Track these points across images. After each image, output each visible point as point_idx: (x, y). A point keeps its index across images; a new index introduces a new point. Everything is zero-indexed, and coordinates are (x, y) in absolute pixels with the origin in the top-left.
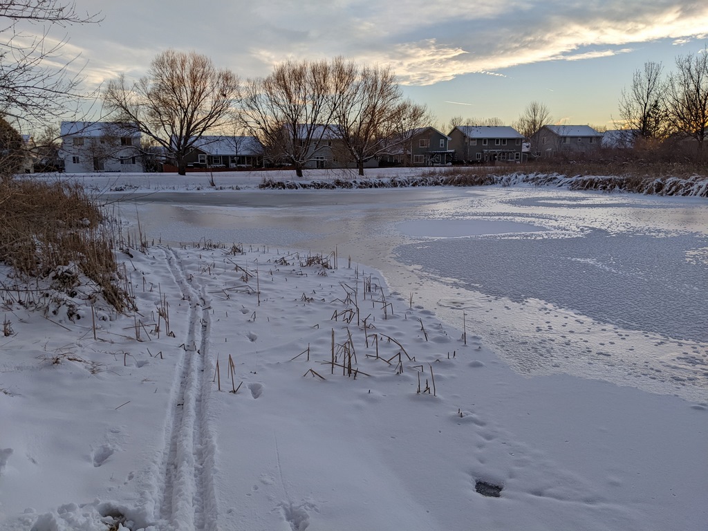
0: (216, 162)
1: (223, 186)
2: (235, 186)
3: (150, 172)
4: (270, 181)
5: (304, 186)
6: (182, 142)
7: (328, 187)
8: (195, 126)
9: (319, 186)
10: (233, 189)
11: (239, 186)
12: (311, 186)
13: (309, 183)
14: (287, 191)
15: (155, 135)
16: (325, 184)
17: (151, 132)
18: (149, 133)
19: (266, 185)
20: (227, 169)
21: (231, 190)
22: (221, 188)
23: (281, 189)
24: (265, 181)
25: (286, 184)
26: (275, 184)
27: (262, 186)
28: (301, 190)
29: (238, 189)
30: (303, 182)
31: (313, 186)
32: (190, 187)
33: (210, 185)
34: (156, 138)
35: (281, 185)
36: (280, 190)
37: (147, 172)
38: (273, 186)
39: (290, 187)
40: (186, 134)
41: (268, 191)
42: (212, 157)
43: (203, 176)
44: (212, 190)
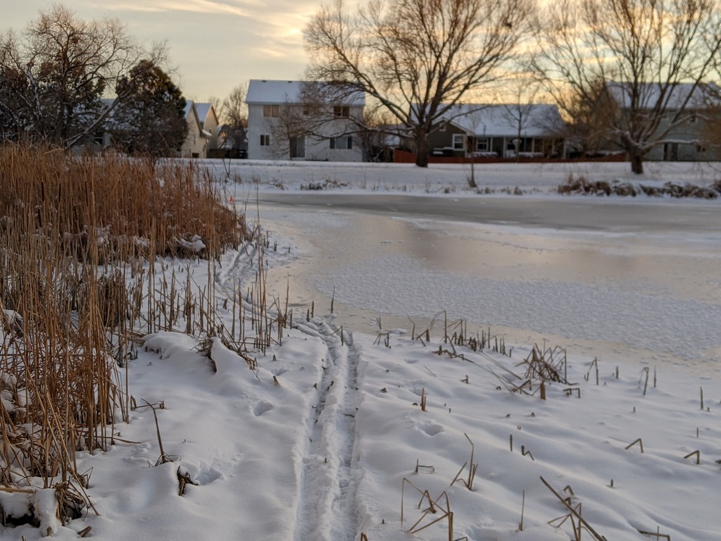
0: (481, 147)
1: (491, 188)
2: (512, 188)
3: (373, 161)
4: (582, 179)
5: (650, 192)
6: (428, 110)
7: (699, 193)
8: (452, 82)
9: (682, 192)
10: (509, 192)
11: (521, 188)
12: (663, 191)
13: (660, 185)
14: (614, 199)
15: (383, 96)
16: (695, 188)
17: (378, 91)
18: (375, 94)
19: (572, 187)
20: (499, 158)
21: (504, 196)
22: (487, 191)
23: (601, 194)
24: (570, 180)
25: (612, 186)
26: (590, 186)
27: (565, 190)
28: (642, 199)
29: (517, 192)
30: (649, 184)
31: (669, 192)
32: (433, 187)
33: (467, 186)
34: (385, 102)
35: (603, 188)
36: (600, 198)
37: (369, 161)
38: (587, 189)
39: (621, 192)
40: (436, 95)
41: (575, 197)
42: (475, 138)
43: (458, 170)
44: (471, 194)
